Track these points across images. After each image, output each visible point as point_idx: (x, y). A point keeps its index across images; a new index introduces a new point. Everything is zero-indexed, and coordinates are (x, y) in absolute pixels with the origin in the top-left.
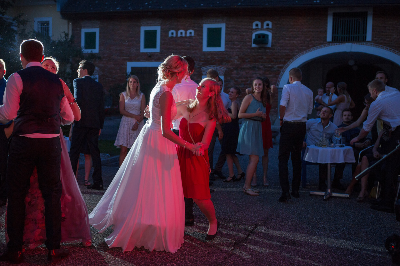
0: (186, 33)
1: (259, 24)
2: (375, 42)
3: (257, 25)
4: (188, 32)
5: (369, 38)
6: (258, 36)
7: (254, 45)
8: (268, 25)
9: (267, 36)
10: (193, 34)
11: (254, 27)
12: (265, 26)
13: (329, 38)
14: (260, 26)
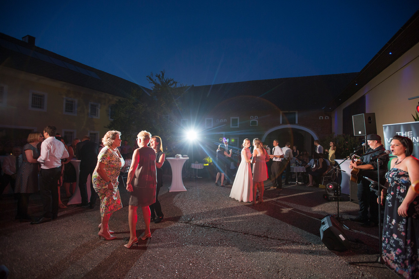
0: (223, 121)
1: (253, 117)
2: (299, 124)
3: (252, 117)
4: (224, 120)
5: (297, 122)
6: (253, 122)
7: (251, 125)
8: (256, 117)
9: (256, 121)
10: (226, 121)
11: (251, 118)
12: (255, 118)
13: (281, 123)
14: (253, 118)
